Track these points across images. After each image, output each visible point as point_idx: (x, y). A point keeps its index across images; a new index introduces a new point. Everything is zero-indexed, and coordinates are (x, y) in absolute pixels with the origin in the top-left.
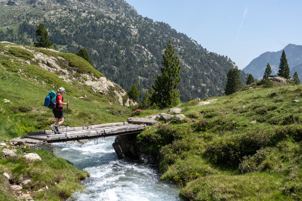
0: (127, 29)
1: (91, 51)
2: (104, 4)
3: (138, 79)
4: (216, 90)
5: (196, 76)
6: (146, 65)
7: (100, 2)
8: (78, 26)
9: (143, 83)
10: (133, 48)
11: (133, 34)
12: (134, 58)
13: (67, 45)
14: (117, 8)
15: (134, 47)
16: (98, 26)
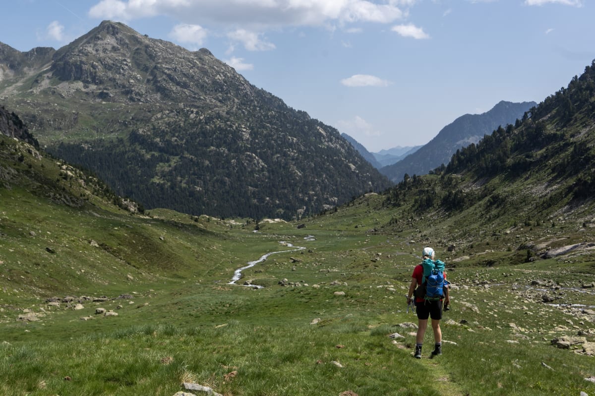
0: (238, 132)
1: (203, 163)
2: (211, 89)
3: (248, 190)
4: (323, 198)
5: (305, 184)
6: (257, 174)
7: (206, 87)
8: (188, 132)
9: (253, 194)
10: (244, 157)
11: (244, 138)
12: (245, 168)
13: (179, 156)
14: (227, 94)
15: (245, 155)
16: (208, 131)
